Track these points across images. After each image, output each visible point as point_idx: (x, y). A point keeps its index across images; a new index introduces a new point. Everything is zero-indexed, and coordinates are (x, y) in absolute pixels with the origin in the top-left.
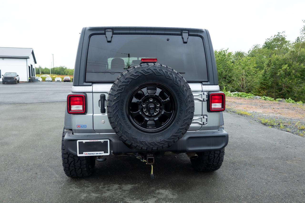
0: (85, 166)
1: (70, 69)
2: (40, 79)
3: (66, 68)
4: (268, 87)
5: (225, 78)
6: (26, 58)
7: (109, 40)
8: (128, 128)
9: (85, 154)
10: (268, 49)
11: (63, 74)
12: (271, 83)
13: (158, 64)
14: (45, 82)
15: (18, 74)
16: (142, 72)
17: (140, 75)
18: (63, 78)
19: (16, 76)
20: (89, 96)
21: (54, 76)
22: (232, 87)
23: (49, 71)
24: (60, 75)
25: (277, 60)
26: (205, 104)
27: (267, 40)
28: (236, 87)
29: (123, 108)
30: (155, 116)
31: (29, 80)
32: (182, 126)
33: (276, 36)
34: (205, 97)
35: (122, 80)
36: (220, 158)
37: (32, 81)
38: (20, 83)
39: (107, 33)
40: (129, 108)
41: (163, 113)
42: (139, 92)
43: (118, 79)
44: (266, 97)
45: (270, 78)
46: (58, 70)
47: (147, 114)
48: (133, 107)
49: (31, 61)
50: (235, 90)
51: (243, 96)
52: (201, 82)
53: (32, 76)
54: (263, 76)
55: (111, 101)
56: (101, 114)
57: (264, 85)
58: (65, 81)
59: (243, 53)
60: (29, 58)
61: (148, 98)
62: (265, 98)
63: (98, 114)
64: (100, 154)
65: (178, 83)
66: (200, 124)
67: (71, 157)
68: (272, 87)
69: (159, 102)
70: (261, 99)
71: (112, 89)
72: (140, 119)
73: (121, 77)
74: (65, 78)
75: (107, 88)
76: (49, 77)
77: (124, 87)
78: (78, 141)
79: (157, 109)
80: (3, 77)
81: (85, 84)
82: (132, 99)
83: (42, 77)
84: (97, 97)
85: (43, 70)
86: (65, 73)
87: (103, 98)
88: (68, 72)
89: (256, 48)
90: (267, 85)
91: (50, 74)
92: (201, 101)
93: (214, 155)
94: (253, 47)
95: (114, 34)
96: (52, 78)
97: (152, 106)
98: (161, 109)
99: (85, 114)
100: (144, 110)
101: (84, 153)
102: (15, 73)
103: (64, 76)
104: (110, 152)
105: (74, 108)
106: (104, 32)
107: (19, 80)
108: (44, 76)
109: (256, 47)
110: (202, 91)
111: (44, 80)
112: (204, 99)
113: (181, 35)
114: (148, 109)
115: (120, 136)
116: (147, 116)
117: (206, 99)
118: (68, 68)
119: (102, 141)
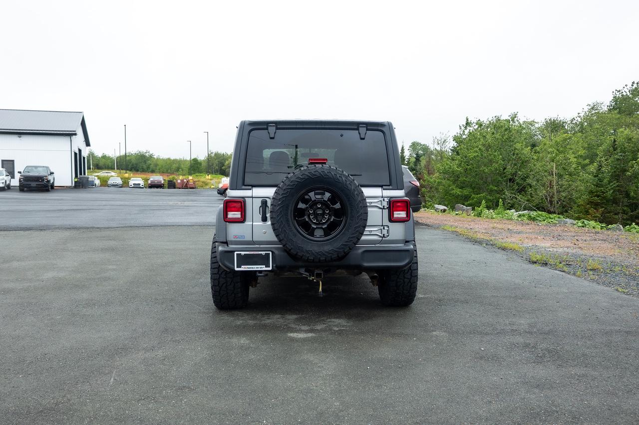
0: (239, 290)
1: (161, 158)
2: (97, 182)
3: (151, 156)
4: (605, 201)
5: (511, 180)
6: (70, 135)
7: (272, 136)
8: (293, 235)
9: (244, 268)
10: (619, 113)
11: (143, 171)
12: (612, 191)
13: (326, 166)
14: (107, 187)
15: (52, 171)
16: (309, 174)
17: (307, 177)
18: (146, 180)
19: (49, 174)
20: (248, 201)
21: (127, 175)
22: (528, 201)
23: (111, 162)
24: (139, 172)
25: (629, 140)
26: (386, 212)
27: (614, 94)
28: (537, 201)
29: (288, 214)
30: (324, 224)
31: (75, 182)
32: (353, 234)
33: (635, 85)
34: (385, 204)
35: (288, 183)
36: (411, 284)
37: (81, 186)
38: (56, 189)
39: (269, 128)
40: (294, 214)
41: (332, 220)
42: (306, 197)
43: (283, 182)
44: (586, 222)
45: (610, 182)
46: (134, 161)
47: (315, 221)
48: (300, 213)
49: (78, 141)
50: (535, 208)
51: (538, 218)
52: (381, 186)
53: (81, 174)
54: (595, 176)
55: (275, 206)
56: (261, 223)
57: (598, 196)
58: (153, 186)
59: (563, 123)
60: (75, 134)
61: (315, 203)
62: (583, 223)
63: (258, 223)
64: (261, 268)
65: (348, 187)
66: (381, 237)
67: (223, 278)
68: (615, 201)
69: (328, 207)
70: (575, 226)
71: (276, 192)
72: (307, 227)
73: (286, 180)
74: (151, 179)
75: (270, 192)
76: (115, 177)
77: (289, 190)
78: (236, 253)
79: (326, 216)
80: (21, 176)
81: (244, 187)
82: (297, 204)
83: (99, 178)
84: (258, 203)
85: (98, 159)
86: (148, 168)
87: (264, 203)
88: (156, 165)
89: (593, 112)
90: (603, 197)
91: (115, 169)
92: (381, 208)
93: (404, 281)
94: (586, 109)
95: (277, 129)
96: (121, 179)
97: (320, 212)
98: (330, 216)
99: (244, 223)
100: (311, 217)
101: (242, 266)
102: (47, 168)
103: (147, 173)
104: (272, 266)
105: (231, 215)
106: (266, 127)
107: (53, 183)
108: (103, 174)
109: (593, 108)
110: (382, 197)
111: (104, 183)
112: (384, 206)
113: (357, 129)
114: (316, 216)
115: (284, 244)
116: (315, 224)
117: (386, 206)
118: (155, 157)
119: (263, 253)
